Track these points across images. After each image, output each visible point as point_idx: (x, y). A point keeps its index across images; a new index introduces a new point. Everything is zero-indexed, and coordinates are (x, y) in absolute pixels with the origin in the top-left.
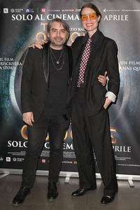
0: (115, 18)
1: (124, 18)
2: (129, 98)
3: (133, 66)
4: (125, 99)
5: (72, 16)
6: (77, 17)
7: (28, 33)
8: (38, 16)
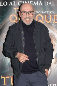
5: (37, 3)
6: (41, 3)
7: (4, 16)
8: (11, 2)
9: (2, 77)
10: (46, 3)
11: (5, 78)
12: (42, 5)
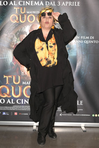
0: (70, 3)
1: (77, 4)
2: (81, 64)
3: (83, 40)
4: (78, 65)
5: (38, 2)
6: (42, 3)
7: (4, 15)
8: (11, 2)
9: (5, 77)
10: (48, 3)
11: (7, 77)
12: (43, 5)
